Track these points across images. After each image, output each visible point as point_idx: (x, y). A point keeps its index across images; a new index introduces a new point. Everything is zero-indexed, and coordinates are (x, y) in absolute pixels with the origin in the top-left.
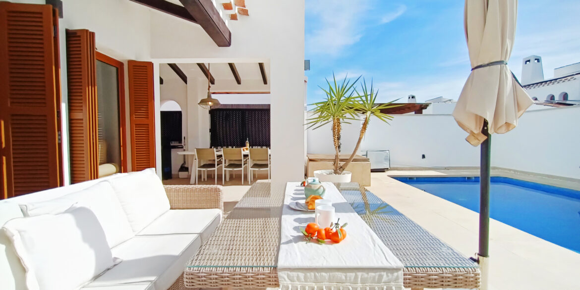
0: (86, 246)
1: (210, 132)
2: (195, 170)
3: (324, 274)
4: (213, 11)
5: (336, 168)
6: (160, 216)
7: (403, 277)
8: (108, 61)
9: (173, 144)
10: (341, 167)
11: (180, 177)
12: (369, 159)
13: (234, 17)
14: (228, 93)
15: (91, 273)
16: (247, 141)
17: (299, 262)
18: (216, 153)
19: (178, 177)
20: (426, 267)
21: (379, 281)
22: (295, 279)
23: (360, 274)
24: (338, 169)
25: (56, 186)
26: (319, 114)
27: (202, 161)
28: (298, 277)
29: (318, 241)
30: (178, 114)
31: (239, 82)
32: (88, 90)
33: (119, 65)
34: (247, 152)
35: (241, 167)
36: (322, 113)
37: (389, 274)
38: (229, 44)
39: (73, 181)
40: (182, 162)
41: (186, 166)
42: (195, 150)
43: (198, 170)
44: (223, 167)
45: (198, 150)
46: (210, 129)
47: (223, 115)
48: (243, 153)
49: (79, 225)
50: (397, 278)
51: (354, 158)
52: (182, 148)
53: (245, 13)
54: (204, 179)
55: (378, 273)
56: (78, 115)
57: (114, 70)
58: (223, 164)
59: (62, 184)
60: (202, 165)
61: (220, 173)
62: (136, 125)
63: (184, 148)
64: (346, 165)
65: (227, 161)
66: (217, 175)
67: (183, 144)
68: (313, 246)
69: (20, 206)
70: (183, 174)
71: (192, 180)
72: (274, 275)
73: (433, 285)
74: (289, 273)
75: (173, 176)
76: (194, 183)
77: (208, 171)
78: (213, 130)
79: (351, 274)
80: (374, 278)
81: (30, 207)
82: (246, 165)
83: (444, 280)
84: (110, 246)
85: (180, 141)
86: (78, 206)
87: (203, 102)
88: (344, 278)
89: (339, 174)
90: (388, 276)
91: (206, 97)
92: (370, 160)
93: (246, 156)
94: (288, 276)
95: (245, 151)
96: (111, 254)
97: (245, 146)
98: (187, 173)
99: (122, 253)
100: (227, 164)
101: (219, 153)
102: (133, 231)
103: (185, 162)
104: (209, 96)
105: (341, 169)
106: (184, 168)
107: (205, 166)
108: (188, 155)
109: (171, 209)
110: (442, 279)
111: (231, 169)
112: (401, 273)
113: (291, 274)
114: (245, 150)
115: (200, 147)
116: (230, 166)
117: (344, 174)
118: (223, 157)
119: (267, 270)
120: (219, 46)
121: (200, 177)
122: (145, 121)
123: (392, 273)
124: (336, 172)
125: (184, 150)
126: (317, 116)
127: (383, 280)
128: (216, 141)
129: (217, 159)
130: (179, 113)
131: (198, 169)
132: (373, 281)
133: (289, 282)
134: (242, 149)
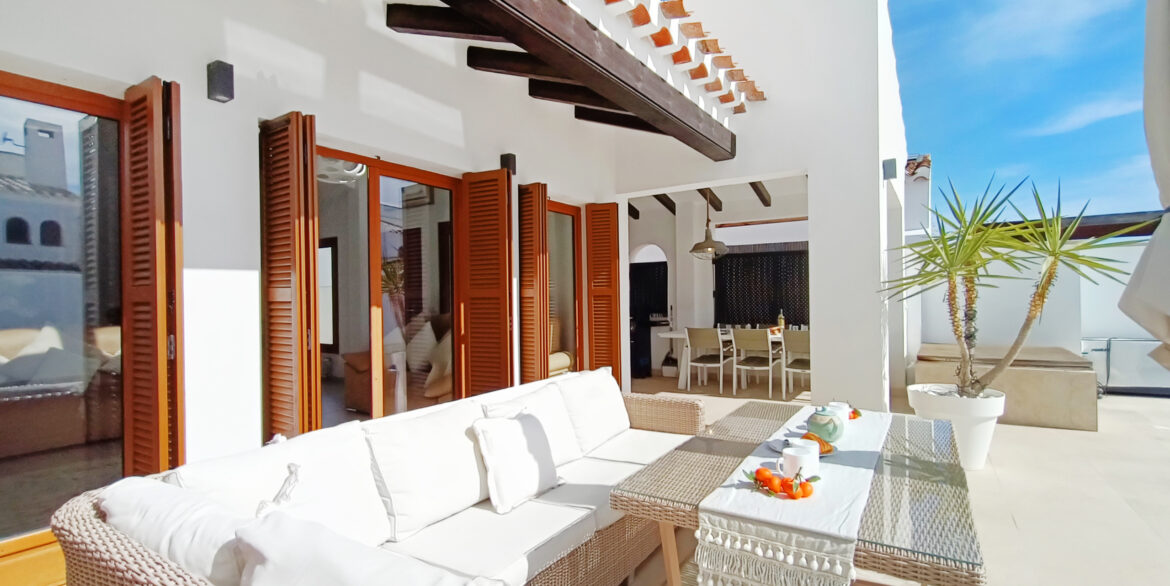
0: (530, 457)
1: (714, 296)
2: (686, 365)
3: (750, 525)
4: (698, 117)
5: (964, 381)
6: (616, 435)
7: (853, 552)
8: (561, 209)
9: (654, 318)
10: (977, 381)
11: (665, 375)
12: (1091, 363)
13: (739, 110)
14: (746, 224)
15: (534, 488)
16: (781, 316)
17: (725, 507)
18: (722, 338)
19: (660, 375)
20: (918, 553)
21: (820, 549)
22: (717, 523)
23: (795, 536)
24: (968, 384)
25: (506, 386)
26: (919, 266)
27: (698, 350)
28: (720, 522)
29: (769, 492)
30: (662, 267)
31: (766, 202)
32: (540, 259)
33: (574, 212)
34: (778, 336)
35: (768, 365)
36: (925, 266)
37: (835, 545)
38: (732, 154)
39: (523, 381)
40: (668, 350)
41: (674, 356)
42: (686, 330)
43: (692, 366)
44: (735, 362)
45: (691, 331)
46: (714, 293)
47: (738, 265)
48: (771, 338)
49: (526, 433)
50: (845, 551)
51: (1015, 357)
52: (668, 325)
53: (757, 96)
54: (702, 382)
55: (819, 540)
56: (528, 293)
57: (568, 220)
58: (735, 358)
59: (512, 385)
60: (699, 356)
61: (728, 372)
62: (595, 296)
63: (671, 325)
64: (991, 375)
65: (742, 351)
66: (724, 375)
67: (669, 319)
68: (759, 496)
69: (482, 406)
70: (668, 371)
71: (681, 384)
72: (695, 515)
73: (902, 574)
74: (711, 516)
75: (653, 373)
76: (683, 388)
77: (709, 368)
78: (720, 294)
79: (783, 533)
80: (813, 543)
81: (489, 408)
82: (776, 362)
83: (919, 571)
84: (556, 464)
85: (664, 312)
86: (525, 412)
87: (698, 248)
88: (774, 535)
89: (969, 395)
90: (832, 546)
91: (703, 239)
92: (1094, 367)
93: (776, 344)
94: (709, 519)
95: (776, 334)
96: (555, 473)
97: (775, 323)
98: (675, 368)
99: (567, 475)
100: (742, 358)
101: (726, 338)
102: (582, 450)
103: (672, 350)
104: (708, 236)
105: (978, 386)
106: (670, 361)
107: (704, 359)
108: (677, 339)
109: (631, 427)
110: (916, 569)
111: (748, 368)
112: (852, 547)
113: (713, 517)
114: (776, 332)
115: (696, 326)
116: (749, 361)
117: (987, 397)
118: (734, 345)
119: (688, 508)
120: (716, 160)
121: (694, 377)
122: (605, 291)
123: (838, 544)
124: (962, 392)
125: (671, 330)
126: (916, 272)
127: (825, 550)
128: (725, 314)
129: (724, 347)
130: (664, 265)
131: (690, 364)
132: (812, 547)
133: (710, 526)
134: (769, 330)
